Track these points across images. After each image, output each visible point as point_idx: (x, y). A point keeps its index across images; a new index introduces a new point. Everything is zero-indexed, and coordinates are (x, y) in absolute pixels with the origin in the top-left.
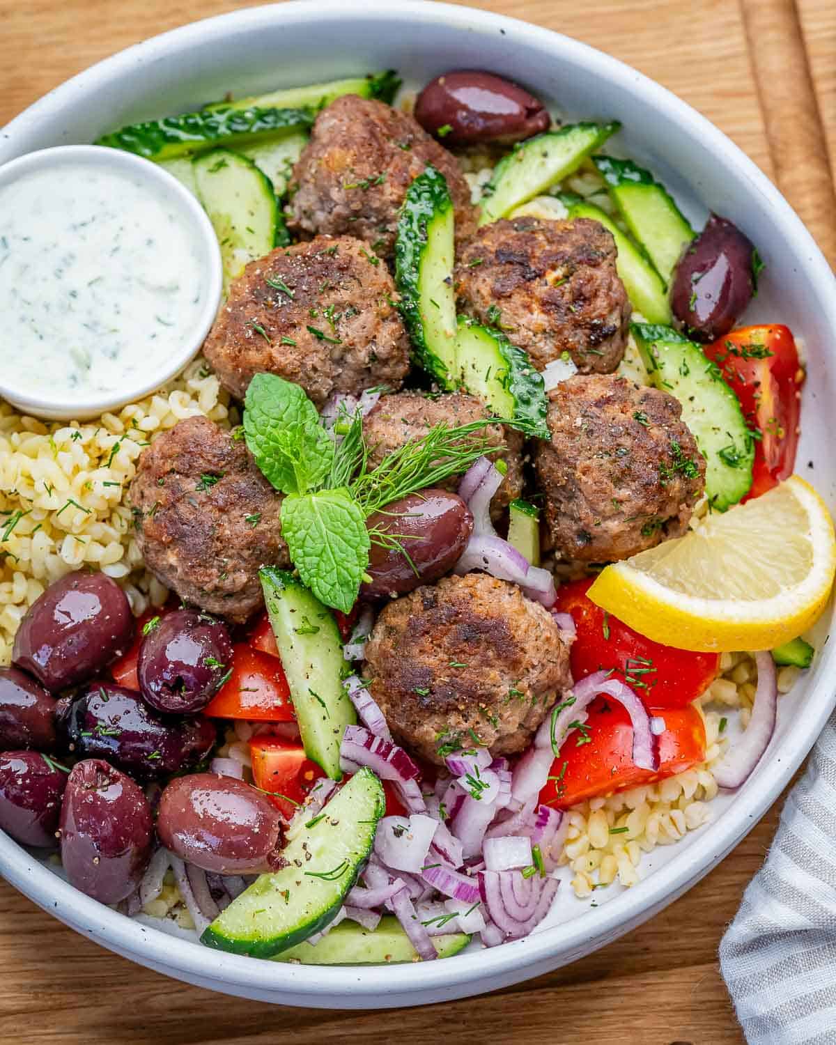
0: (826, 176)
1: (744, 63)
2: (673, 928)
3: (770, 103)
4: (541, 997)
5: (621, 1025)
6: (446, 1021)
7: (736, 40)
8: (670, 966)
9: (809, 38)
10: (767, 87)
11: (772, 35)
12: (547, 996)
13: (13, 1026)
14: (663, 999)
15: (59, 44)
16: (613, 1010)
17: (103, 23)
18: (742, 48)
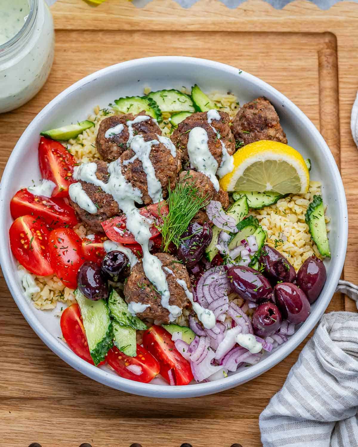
0: (338, 152)
1: (317, 108)
2: (241, 405)
3: (323, 123)
4: (193, 421)
5: (218, 435)
6: (160, 424)
7: (315, 100)
8: (238, 417)
9: (341, 103)
10: (323, 117)
11: (329, 99)
12: (195, 421)
13: (15, 402)
14: (234, 428)
15: (83, 64)
16: (217, 429)
17: (99, 59)
18: (318, 103)
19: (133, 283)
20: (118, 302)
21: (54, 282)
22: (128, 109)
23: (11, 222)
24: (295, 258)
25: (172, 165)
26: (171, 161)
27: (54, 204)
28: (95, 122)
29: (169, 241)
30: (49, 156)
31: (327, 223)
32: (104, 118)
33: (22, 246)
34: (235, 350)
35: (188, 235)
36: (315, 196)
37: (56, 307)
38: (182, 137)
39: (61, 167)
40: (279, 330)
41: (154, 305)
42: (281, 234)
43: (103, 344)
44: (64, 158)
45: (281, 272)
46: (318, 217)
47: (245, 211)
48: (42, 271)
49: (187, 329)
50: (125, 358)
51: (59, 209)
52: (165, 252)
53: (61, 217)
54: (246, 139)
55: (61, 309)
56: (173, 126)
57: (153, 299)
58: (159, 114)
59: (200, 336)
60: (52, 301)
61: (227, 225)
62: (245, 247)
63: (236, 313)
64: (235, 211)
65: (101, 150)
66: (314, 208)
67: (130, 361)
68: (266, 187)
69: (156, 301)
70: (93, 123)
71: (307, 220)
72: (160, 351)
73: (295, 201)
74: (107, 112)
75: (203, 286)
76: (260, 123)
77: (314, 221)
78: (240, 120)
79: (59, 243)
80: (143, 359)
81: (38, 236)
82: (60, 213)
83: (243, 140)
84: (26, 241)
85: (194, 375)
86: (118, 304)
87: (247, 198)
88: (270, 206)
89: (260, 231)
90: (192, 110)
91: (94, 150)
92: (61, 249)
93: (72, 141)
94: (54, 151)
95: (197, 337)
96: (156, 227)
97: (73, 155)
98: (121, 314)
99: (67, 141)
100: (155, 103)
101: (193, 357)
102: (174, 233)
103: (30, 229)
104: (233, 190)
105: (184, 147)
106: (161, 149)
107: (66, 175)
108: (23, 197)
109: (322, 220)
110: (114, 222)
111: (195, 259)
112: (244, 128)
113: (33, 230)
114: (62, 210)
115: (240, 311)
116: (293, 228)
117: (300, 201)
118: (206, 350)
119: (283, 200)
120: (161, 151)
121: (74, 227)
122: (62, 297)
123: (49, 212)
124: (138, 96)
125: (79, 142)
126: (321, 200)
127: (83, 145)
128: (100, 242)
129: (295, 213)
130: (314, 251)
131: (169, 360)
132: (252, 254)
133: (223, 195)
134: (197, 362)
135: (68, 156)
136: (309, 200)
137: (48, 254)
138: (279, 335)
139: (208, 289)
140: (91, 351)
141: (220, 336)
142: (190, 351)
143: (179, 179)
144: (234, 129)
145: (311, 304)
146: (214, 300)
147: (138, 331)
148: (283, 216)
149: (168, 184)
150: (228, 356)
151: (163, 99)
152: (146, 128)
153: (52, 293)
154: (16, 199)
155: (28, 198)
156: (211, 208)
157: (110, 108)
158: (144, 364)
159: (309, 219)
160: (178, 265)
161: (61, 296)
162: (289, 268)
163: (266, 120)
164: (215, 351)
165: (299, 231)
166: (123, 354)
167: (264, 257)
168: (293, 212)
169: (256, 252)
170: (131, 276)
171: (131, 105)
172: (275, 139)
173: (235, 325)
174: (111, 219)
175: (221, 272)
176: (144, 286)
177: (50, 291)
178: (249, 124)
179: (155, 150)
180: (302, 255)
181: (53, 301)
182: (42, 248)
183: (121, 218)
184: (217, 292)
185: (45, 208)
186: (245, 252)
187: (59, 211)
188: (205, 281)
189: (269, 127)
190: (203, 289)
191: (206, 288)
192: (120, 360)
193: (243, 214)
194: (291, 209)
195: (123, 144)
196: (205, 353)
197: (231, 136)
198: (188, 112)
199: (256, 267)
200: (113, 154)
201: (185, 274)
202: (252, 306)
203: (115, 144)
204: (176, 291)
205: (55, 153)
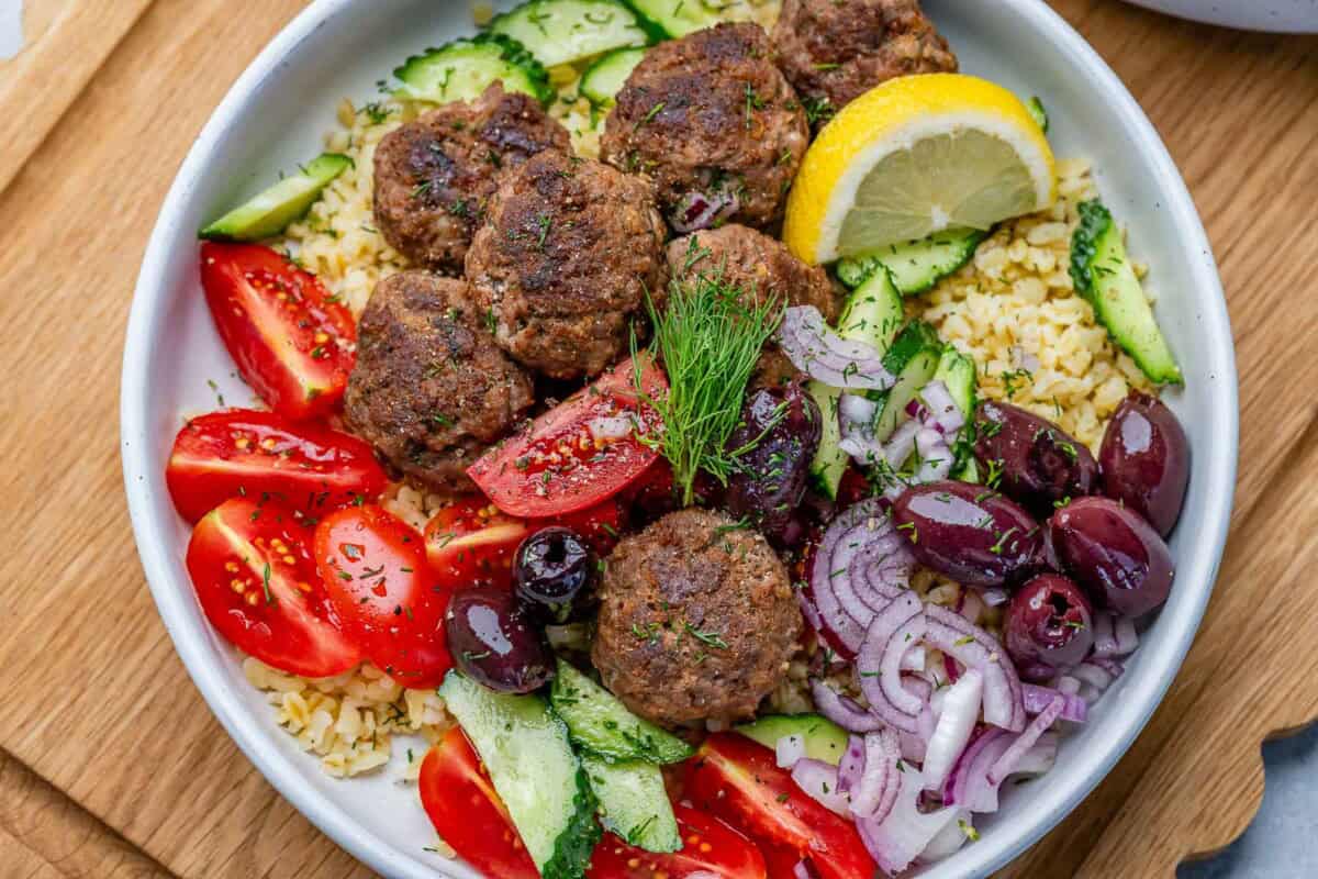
19: (619, 629)
20: (581, 692)
21: (368, 681)
22: (443, 86)
23: (187, 537)
24: (1075, 413)
25: (638, 234)
26: (635, 223)
27: (301, 441)
28: (352, 153)
29: (693, 469)
30: (243, 298)
31: (1142, 279)
32: (377, 134)
33: (239, 601)
34: (978, 745)
35: (751, 437)
36: (1081, 206)
37: (391, 756)
38: (641, 132)
39: (289, 323)
40: (1092, 649)
41: (702, 680)
42: (1017, 354)
43: (574, 837)
44: (289, 291)
45: (1055, 471)
46: (1112, 268)
47: (894, 312)
48: (325, 663)
49: (816, 721)
50: (649, 862)
51: (320, 454)
52: (688, 507)
53: (333, 477)
54: (835, 90)
55: (407, 755)
56: (595, 106)
57: (693, 664)
58: (540, 77)
59: (862, 735)
60: (374, 739)
61: (855, 371)
62: (923, 422)
63: (953, 633)
64: (864, 322)
65: (399, 239)
66: (1091, 244)
67: (667, 865)
68: (929, 220)
69: (704, 667)
70: (345, 158)
71: (1081, 285)
72: (750, 810)
73: (1024, 236)
74: (380, 111)
75: (830, 577)
76: (867, 28)
77: (1103, 286)
78: (798, 33)
79: (353, 560)
80: (705, 847)
81: (281, 556)
82: (328, 467)
83: (823, 93)
84: (249, 582)
85: (875, 856)
86: (582, 701)
87: (889, 273)
88: (956, 273)
89: (954, 362)
90: (638, 37)
91: (376, 241)
92: (362, 578)
93: (297, 230)
94: (255, 278)
95: (854, 739)
96: (643, 439)
97: (312, 270)
98: (600, 727)
99: (282, 233)
100: (518, 47)
101: (861, 803)
102: (702, 442)
103: (252, 542)
104: (834, 256)
105: (653, 163)
106: (592, 196)
107: (314, 344)
108: (202, 446)
109: (1124, 273)
110: (506, 459)
111: (785, 506)
112: (819, 56)
113: (260, 540)
114: (330, 456)
115: (960, 623)
116: (1043, 320)
117: (1040, 233)
118: (894, 772)
119: (992, 242)
120: (595, 201)
121: (381, 497)
122: (402, 720)
123: (294, 474)
124: (462, 40)
125: (321, 228)
126: (1106, 215)
127: (334, 234)
128: (479, 528)
129: (1036, 273)
130: (1122, 373)
131: (786, 833)
132: (951, 439)
133: (814, 280)
134: (874, 819)
135: (298, 279)
136: (1066, 221)
137: (327, 603)
138: (1092, 663)
139: (848, 582)
140: (540, 869)
141: (924, 719)
142: (844, 785)
143: (669, 267)
144: (788, 67)
145: (1167, 539)
146: (877, 614)
147: (666, 769)
148: (1002, 292)
149: (643, 298)
150: (962, 772)
151: (542, 28)
152: (520, 135)
153: (369, 715)
154: (182, 461)
155: (215, 445)
156: (793, 333)
157: (385, 97)
158: (714, 863)
159: (1088, 283)
160: (737, 537)
161: (396, 718)
162: (1075, 452)
163: (880, 13)
164: (920, 767)
165: (1065, 327)
166: (639, 851)
167: (991, 439)
168: (1026, 270)
169: (959, 429)
170: (605, 608)
171: (449, 72)
172: (922, 67)
173: (960, 671)
174: (493, 449)
175: (871, 522)
176: (655, 630)
177: (361, 710)
178: (831, 41)
179: (573, 204)
180: (1091, 396)
181: (378, 738)
182: (303, 592)
183: (525, 440)
184: (880, 586)
185: (276, 465)
186: (927, 438)
187: (321, 459)
188: (831, 559)
189: (893, 31)
190: (832, 591)
191: (842, 584)
192: (634, 870)
193: (891, 322)
194: (1019, 266)
195: (465, 204)
196: (892, 781)
197: (786, 91)
198: (627, 48)
199: (971, 475)
200: (440, 242)
201: (768, 558)
202: (994, 599)
203: (440, 210)
204: (755, 619)
205: (257, 283)
